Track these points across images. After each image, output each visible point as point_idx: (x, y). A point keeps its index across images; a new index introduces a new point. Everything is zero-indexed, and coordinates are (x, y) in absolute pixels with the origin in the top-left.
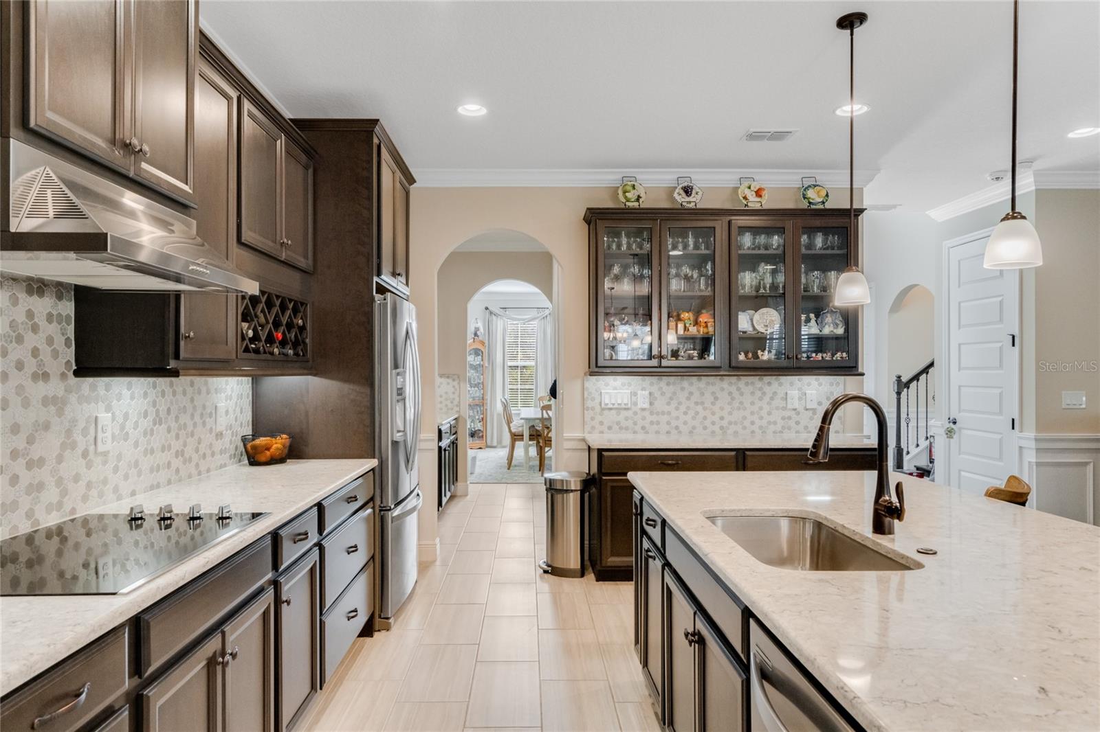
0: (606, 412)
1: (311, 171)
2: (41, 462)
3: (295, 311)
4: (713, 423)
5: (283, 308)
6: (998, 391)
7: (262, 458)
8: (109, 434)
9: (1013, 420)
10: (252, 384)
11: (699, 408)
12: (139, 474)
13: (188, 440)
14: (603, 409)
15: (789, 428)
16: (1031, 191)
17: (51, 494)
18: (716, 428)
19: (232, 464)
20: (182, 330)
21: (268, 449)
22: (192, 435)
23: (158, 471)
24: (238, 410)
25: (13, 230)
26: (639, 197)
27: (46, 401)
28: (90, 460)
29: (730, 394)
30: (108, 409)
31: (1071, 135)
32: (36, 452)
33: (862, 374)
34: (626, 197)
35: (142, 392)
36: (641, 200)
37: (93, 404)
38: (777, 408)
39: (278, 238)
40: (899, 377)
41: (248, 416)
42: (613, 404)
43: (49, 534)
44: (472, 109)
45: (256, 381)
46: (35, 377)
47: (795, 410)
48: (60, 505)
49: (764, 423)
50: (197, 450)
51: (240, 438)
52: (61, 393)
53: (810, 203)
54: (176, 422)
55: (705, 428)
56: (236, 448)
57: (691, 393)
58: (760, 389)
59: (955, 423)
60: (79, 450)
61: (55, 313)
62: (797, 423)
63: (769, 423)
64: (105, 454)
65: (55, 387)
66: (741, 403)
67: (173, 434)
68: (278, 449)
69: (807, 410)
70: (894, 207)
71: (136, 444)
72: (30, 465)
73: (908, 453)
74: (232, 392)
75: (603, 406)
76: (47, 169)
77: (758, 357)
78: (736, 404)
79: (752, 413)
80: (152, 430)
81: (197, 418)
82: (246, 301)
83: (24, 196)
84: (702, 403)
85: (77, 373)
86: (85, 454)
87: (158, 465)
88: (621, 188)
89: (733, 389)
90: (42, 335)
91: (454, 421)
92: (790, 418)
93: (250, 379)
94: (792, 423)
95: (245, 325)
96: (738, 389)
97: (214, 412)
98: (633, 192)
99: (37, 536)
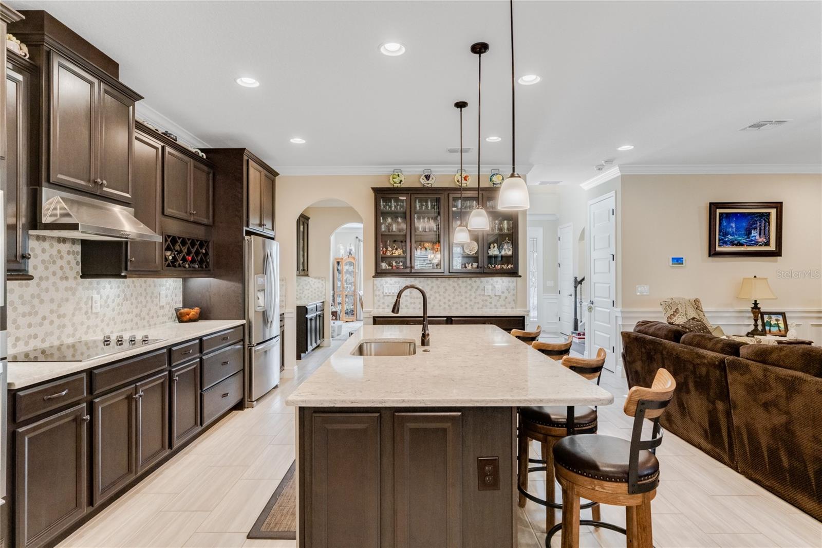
0: (386, 297)
1: (211, 175)
2: (64, 315)
3: (201, 246)
4: (445, 303)
5: (193, 244)
6: (608, 285)
7: (185, 319)
8: (99, 304)
9: (613, 301)
10: (183, 282)
11: (437, 295)
12: (115, 324)
13: (143, 309)
14: (385, 296)
15: (486, 306)
16: (619, 176)
17: (69, 330)
18: (446, 306)
19: (170, 322)
20: (129, 257)
21: (188, 315)
22: (146, 307)
23: (125, 323)
24: (174, 295)
25: (43, 222)
26: (401, 181)
27: (66, 289)
28: (89, 316)
29: (454, 287)
30: (98, 293)
31: (620, 149)
32: (62, 311)
33: (520, 276)
34: (394, 181)
35: (117, 286)
36: (402, 183)
37: (90, 291)
38: (480, 295)
39: (188, 210)
40: (576, 278)
41: (180, 298)
42: (390, 293)
43: (68, 347)
44: (298, 141)
45: (185, 280)
46: (61, 278)
47: (489, 296)
48: (74, 335)
49: (472, 303)
50: (148, 314)
51: (174, 309)
52: (74, 286)
53: (493, 184)
54: (136, 300)
55: (440, 306)
56: (173, 314)
57: (432, 287)
58: (470, 285)
59: (592, 303)
60: (83, 311)
61: (71, 250)
62: (491, 303)
63: (475, 303)
64: (97, 314)
65: (71, 283)
66: (460, 292)
67: (134, 306)
68: (193, 315)
69: (496, 296)
70: (559, 182)
71: (113, 310)
72: (59, 317)
73: (581, 322)
74: (170, 286)
75: (384, 294)
76: (59, 197)
77: (466, 268)
78: (457, 293)
79: (466, 298)
80: (122, 303)
81: (148, 298)
82: (168, 243)
83: (48, 209)
84: (439, 292)
85: (82, 277)
86: (86, 313)
87: (126, 321)
88: (391, 176)
89: (455, 285)
90: (65, 260)
91: (321, 304)
92: (486, 300)
93: (181, 279)
94: (488, 303)
95: (168, 253)
96: (458, 284)
97: (158, 296)
98: (398, 178)
99: (62, 347)
